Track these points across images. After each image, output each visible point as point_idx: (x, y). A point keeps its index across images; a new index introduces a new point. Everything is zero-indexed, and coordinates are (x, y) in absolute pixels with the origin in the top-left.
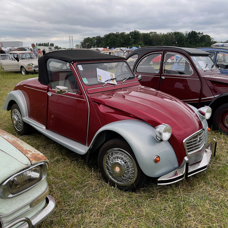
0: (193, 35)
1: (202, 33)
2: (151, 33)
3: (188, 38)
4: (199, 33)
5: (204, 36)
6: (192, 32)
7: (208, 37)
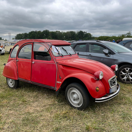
0: (81, 33)
1: (86, 32)
2: (57, 31)
3: (78, 35)
4: (84, 32)
5: (87, 33)
6: (80, 31)
7: (90, 34)
